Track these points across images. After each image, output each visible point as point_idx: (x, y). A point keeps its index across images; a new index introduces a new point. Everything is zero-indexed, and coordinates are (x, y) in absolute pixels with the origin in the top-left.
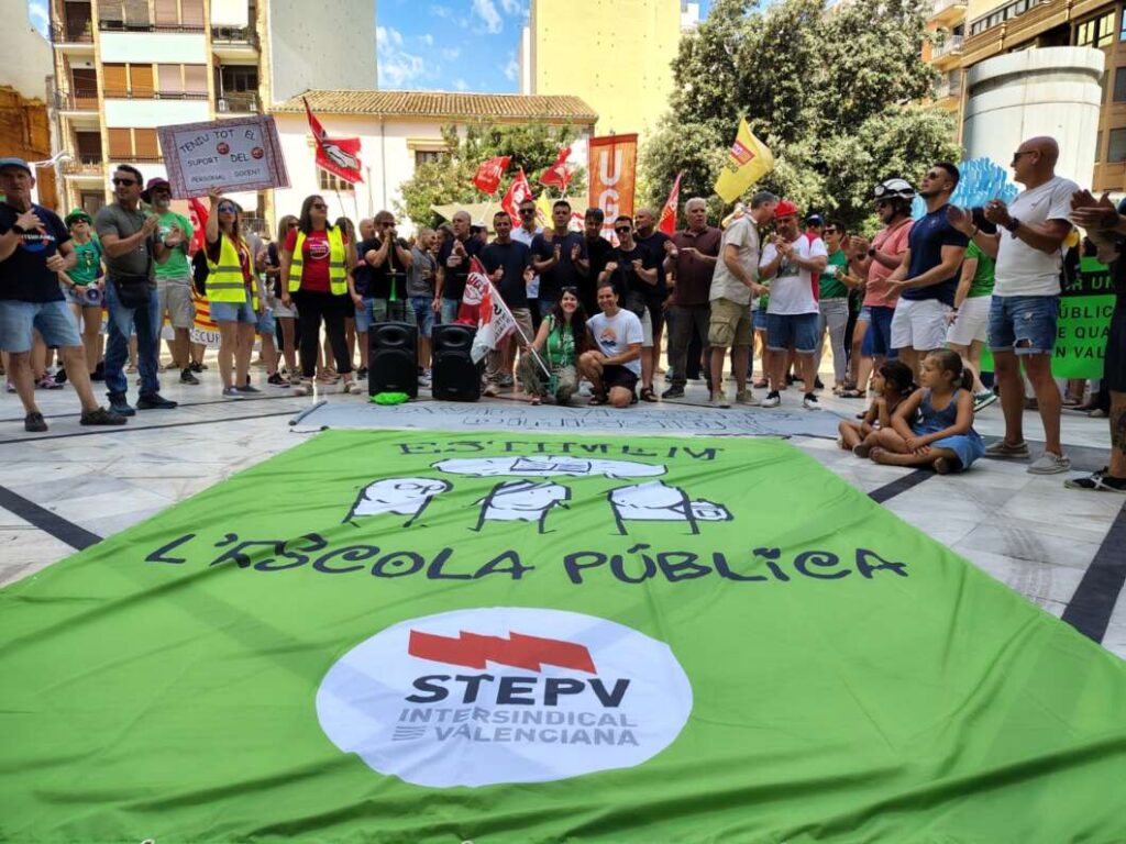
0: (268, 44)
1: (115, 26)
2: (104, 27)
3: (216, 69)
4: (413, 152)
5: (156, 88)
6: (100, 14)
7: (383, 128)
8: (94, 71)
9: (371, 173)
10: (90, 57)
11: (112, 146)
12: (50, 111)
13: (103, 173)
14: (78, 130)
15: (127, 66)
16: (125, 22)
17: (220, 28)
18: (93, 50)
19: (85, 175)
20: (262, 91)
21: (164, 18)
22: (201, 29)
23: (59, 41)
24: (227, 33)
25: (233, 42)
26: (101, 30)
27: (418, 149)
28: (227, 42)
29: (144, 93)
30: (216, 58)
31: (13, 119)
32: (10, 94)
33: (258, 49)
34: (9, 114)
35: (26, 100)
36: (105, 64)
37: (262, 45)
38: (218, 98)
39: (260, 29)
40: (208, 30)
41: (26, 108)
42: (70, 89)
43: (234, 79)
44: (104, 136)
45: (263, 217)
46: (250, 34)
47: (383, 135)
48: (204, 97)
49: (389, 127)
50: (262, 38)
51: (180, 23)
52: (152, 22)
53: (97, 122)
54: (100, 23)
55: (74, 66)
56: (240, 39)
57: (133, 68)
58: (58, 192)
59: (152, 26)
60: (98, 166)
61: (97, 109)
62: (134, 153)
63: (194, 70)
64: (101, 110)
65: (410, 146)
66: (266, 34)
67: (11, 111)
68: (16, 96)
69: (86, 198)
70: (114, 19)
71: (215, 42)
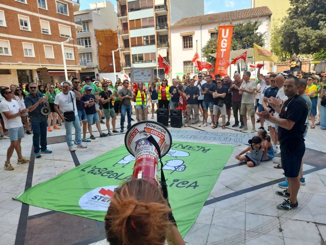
0: (169, 8)
1: (132, 10)
2: (129, 11)
3: (156, 17)
4: (210, 34)
5: (142, 26)
6: (129, 8)
7: (201, 27)
8: (127, 23)
9: (197, 42)
10: (126, 19)
11: (132, 42)
12: (118, 35)
13: (130, 50)
14: (124, 39)
15: (135, 20)
16: (134, 8)
17: (157, 6)
18: (127, 17)
19: (126, 51)
20: (168, 22)
21: (143, 6)
22: (152, 7)
23: (120, 16)
24: (159, 7)
25: (160, 9)
26: (129, 12)
27: (212, 32)
28: (159, 9)
29: (139, 27)
30: (156, 14)
31: (111, 37)
32: (110, 31)
33: (167, 10)
34: (110, 36)
35: (114, 32)
36: (130, 21)
37: (168, 8)
38: (157, 26)
39: (167, 4)
40: (154, 7)
41: (114, 34)
42: (122, 29)
43: (161, 19)
44: (130, 40)
45: (168, 58)
46: (165, 6)
47: (201, 30)
48: (153, 26)
49: (203, 27)
50: (168, 6)
51: (147, 6)
52: (140, 7)
53: (128, 36)
54: (129, 10)
55: (123, 22)
56: (162, 8)
57: (136, 21)
58: (120, 56)
59: (141, 8)
60: (129, 48)
61: (128, 33)
62: (137, 44)
63: (151, 19)
64: (129, 34)
65: (209, 32)
66: (169, 5)
67: (110, 35)
68: (111, 31)
69: (126, 57)
70: (132, 8)
71: (156, 10)
